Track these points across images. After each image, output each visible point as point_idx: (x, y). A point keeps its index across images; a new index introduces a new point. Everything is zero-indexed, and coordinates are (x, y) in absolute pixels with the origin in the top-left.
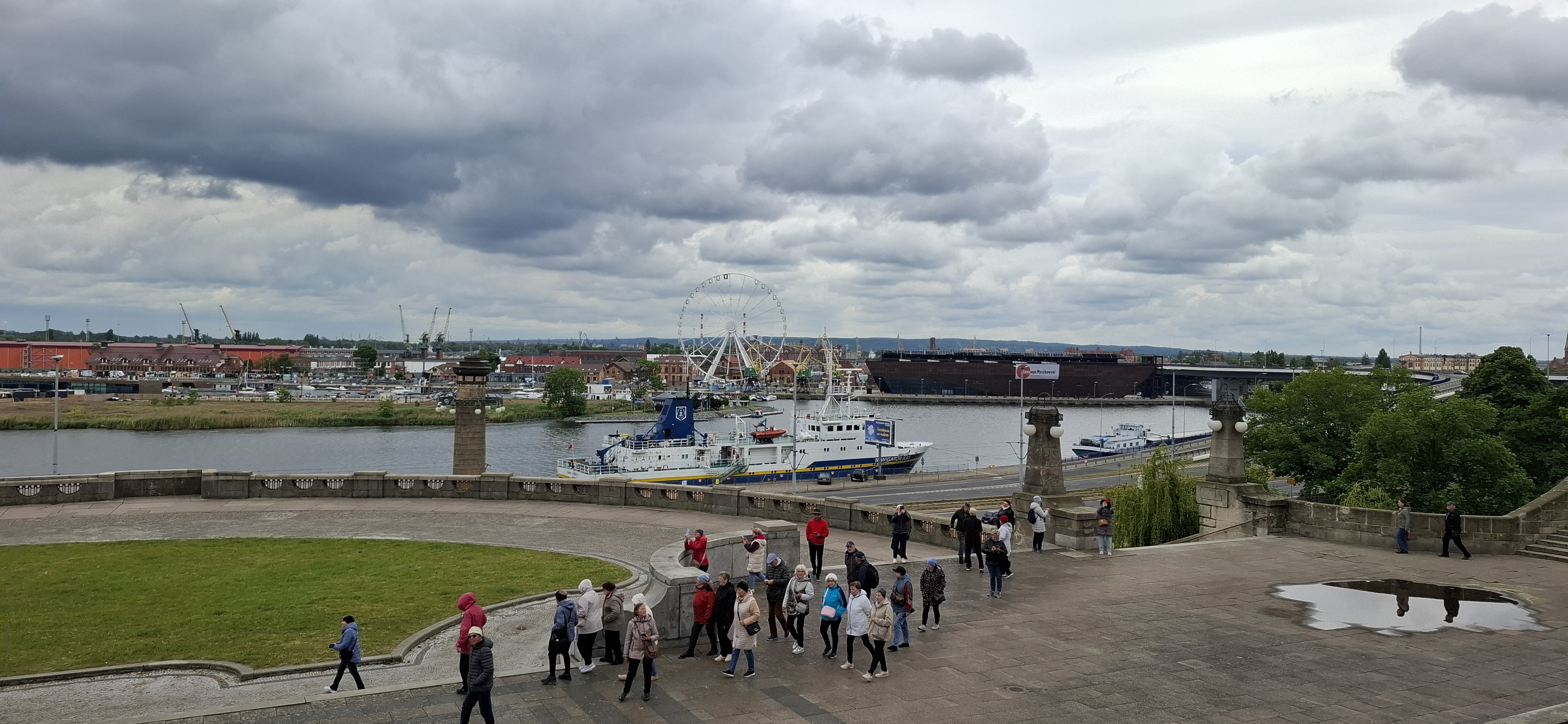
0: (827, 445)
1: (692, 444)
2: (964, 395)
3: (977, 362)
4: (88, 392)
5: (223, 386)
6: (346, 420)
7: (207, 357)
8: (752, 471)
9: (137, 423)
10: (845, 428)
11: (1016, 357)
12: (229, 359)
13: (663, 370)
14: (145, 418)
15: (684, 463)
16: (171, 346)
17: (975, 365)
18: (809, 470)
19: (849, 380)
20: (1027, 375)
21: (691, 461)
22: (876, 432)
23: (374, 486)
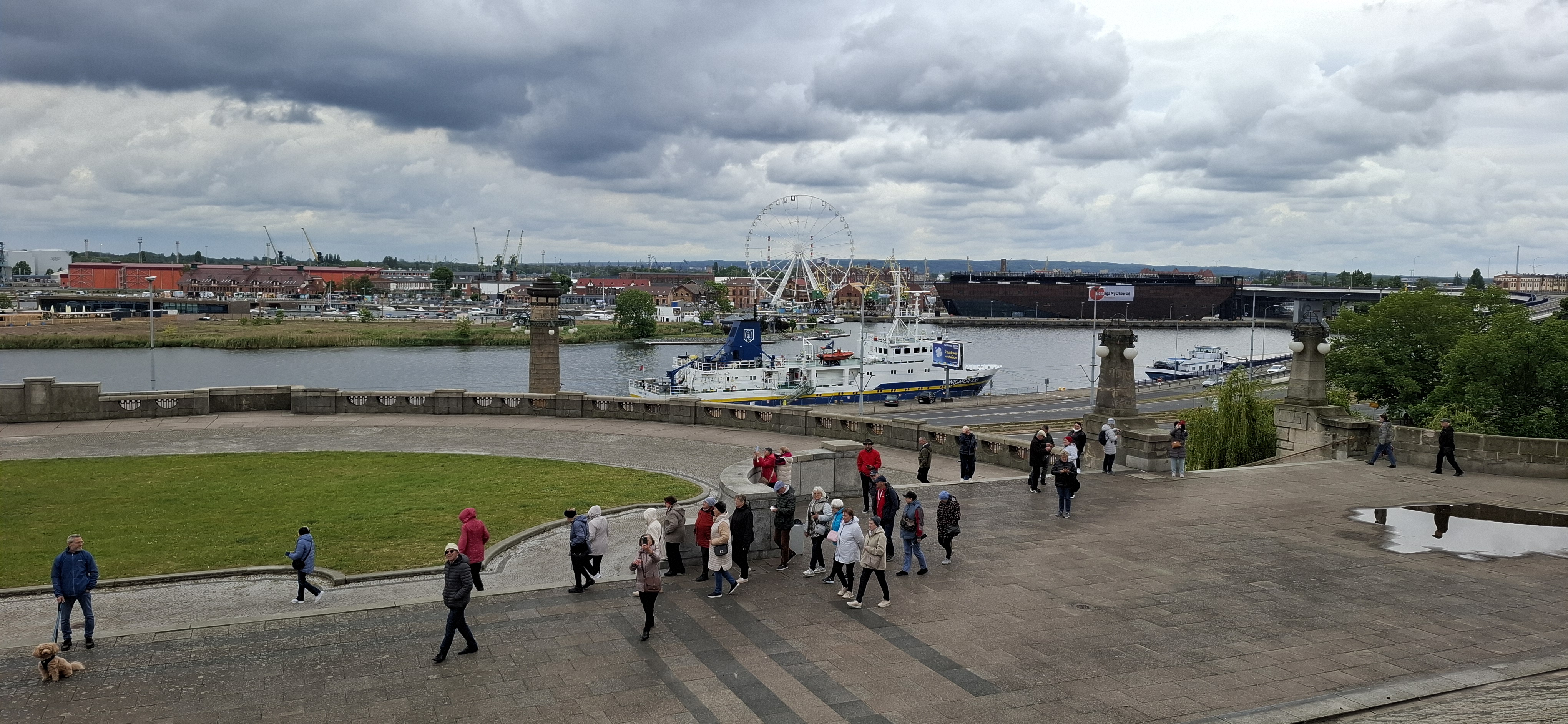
0: (894, 367)
1: (760, 366)
2: (1035, 317)
3: (1049, 284)
4: (180, 312)
5: (308, 307)
6: (425, 340)
7: (291, 278)
8: (819, 393)
9: (228, 342)
10: (912, 350)
11: (1090, 279)
12: (313, 280)
13: (731, 293)
14: (235, 337)
15: (752, 384)
16: (257, 268)
17: (1047, 287)
18: (876, 392)
19: (917, 302)
20: (1101, 297)
21: (759, 382)
22: (944, 354)
23: (454, 403)
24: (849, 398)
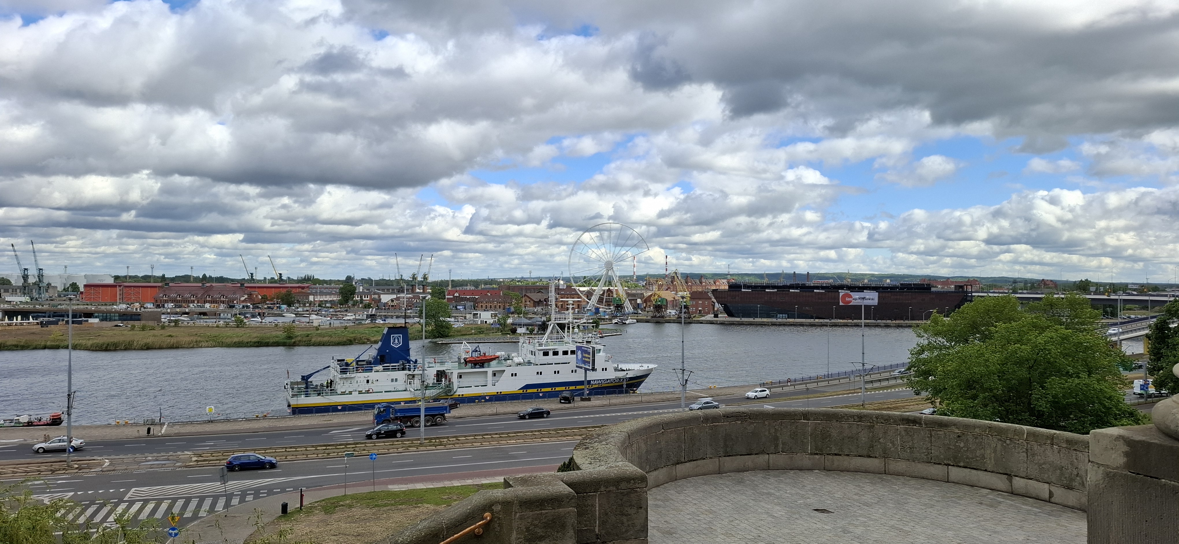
0: (540, 369)
1: (403, 369)
2: (795, 318)
8: (461, 394)
10: (561, 353)
11: (842, 287)
15: (391, 386)
17: (804, 294)
18: (521, 391)
20: (850, 302)
21: (401, 384)
22: (583, 357)
24: (487, 398)
